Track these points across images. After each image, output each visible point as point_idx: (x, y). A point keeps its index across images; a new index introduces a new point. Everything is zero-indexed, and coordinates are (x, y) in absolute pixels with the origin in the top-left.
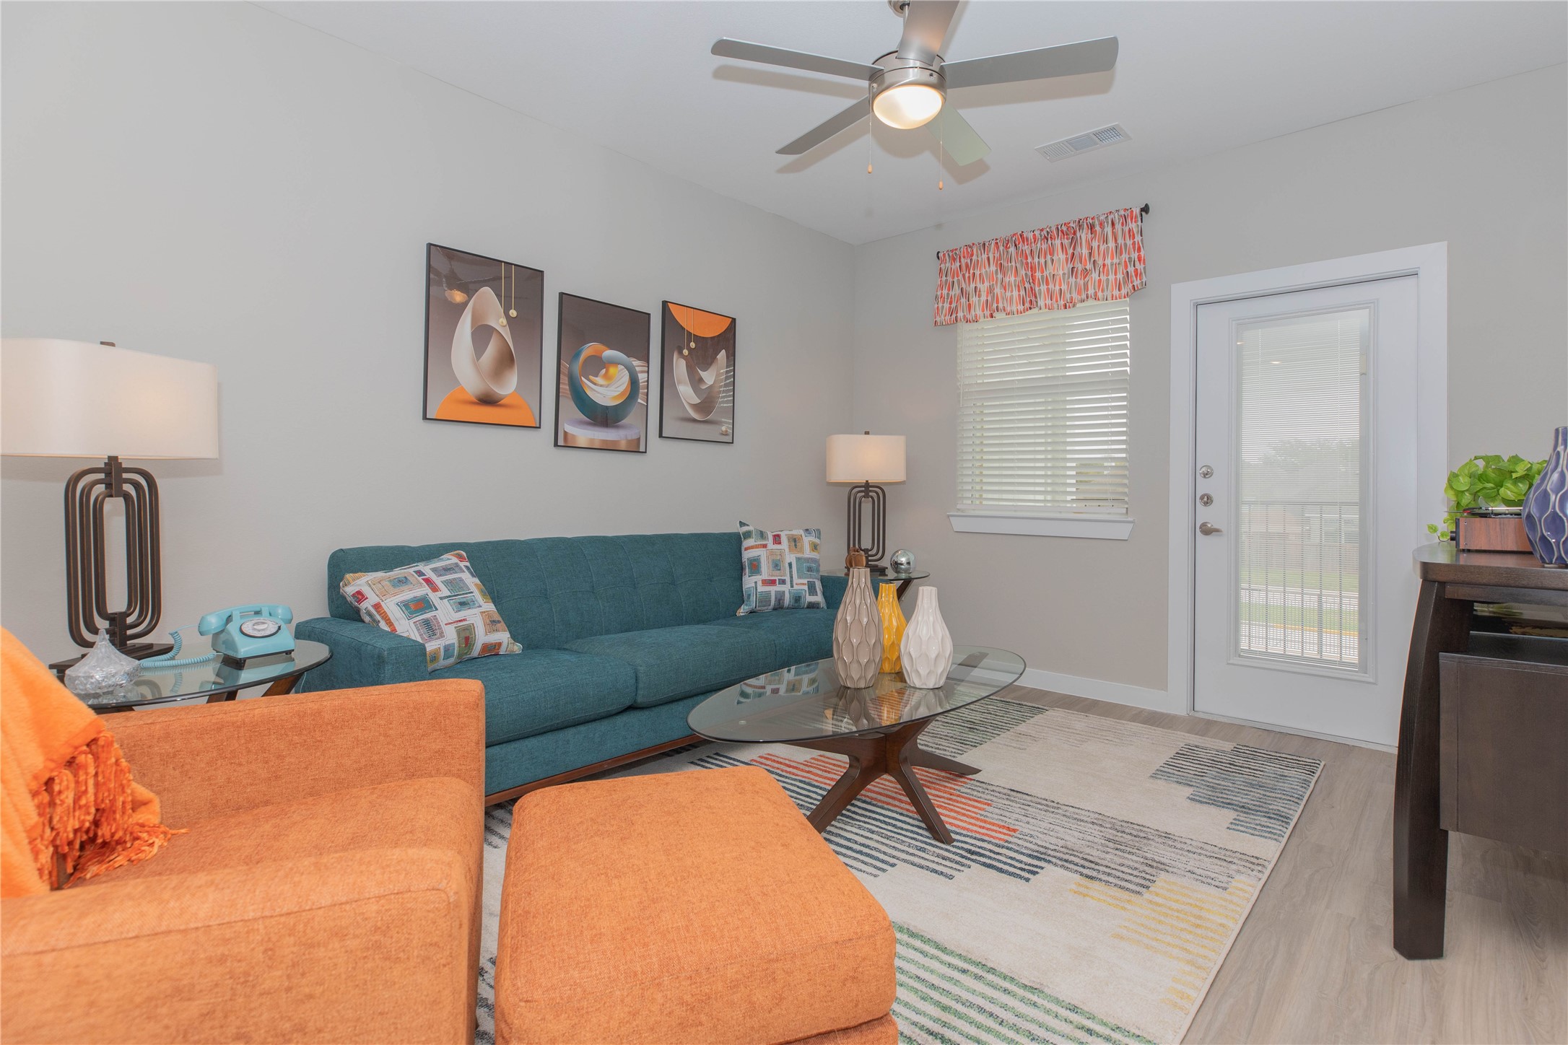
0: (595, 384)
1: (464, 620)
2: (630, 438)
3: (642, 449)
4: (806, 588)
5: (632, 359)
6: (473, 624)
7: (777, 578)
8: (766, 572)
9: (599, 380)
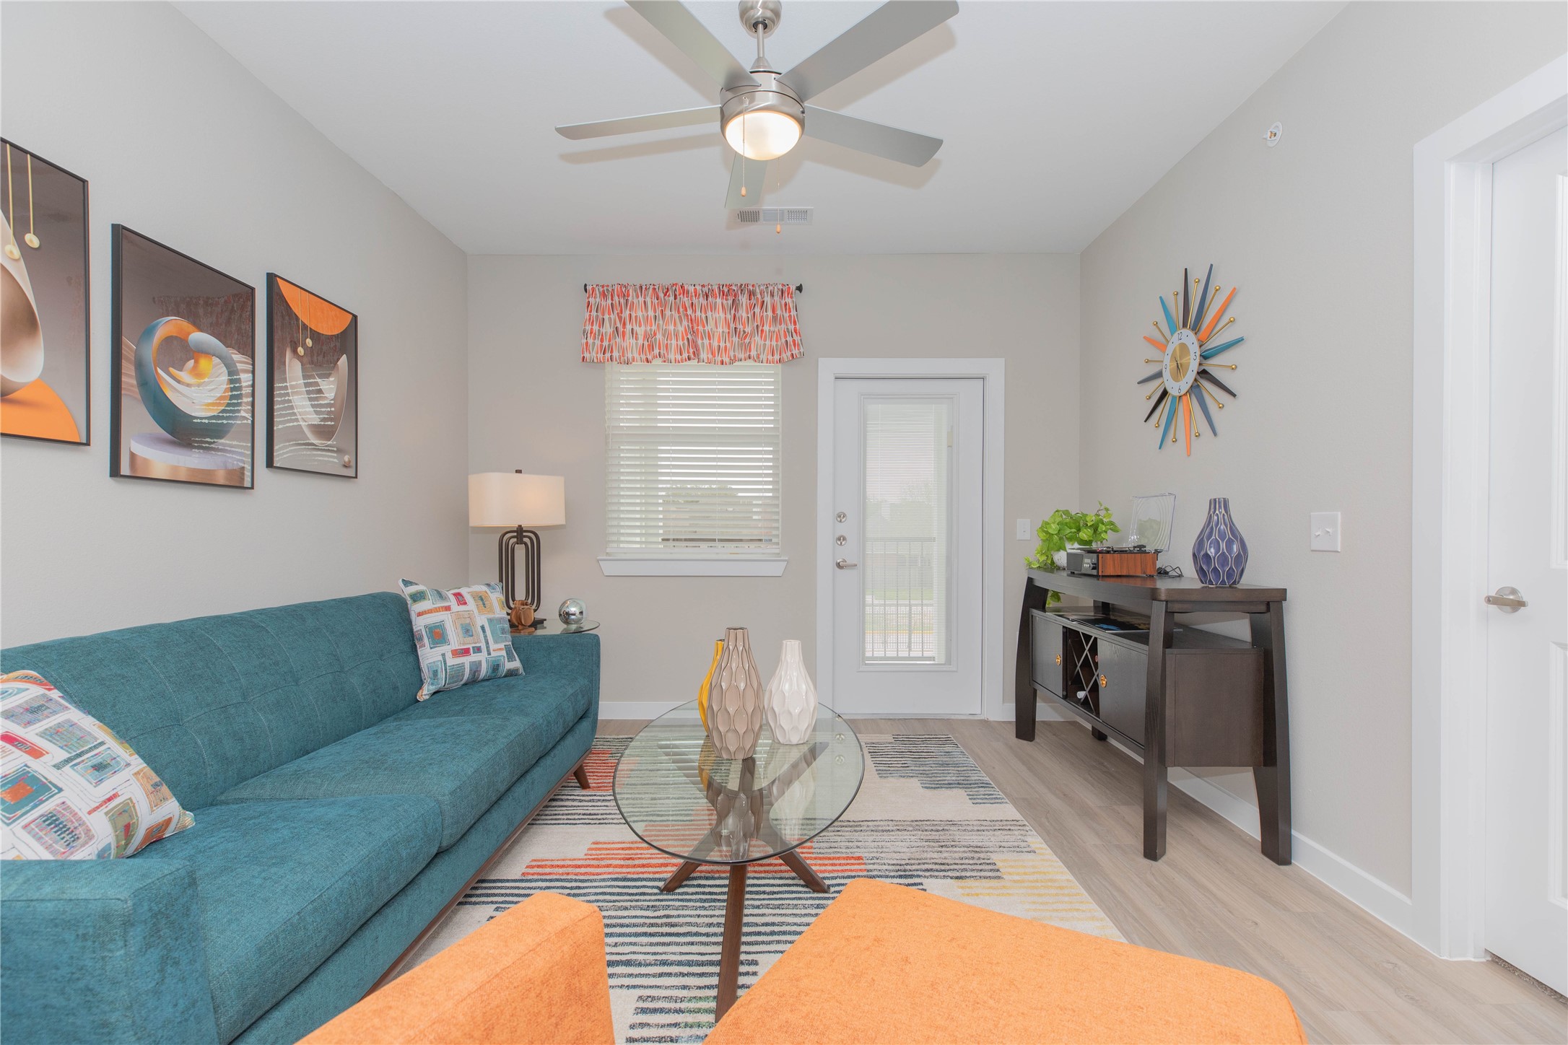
0: (179, 382)
1: (115, 796)
2: (230, 467)
3: (247, 483)
4: (504, 653)
5: (231, 351)
6: (130, 799)
7: (470, 646)
8: (455, 640)
9: (184, 375)
